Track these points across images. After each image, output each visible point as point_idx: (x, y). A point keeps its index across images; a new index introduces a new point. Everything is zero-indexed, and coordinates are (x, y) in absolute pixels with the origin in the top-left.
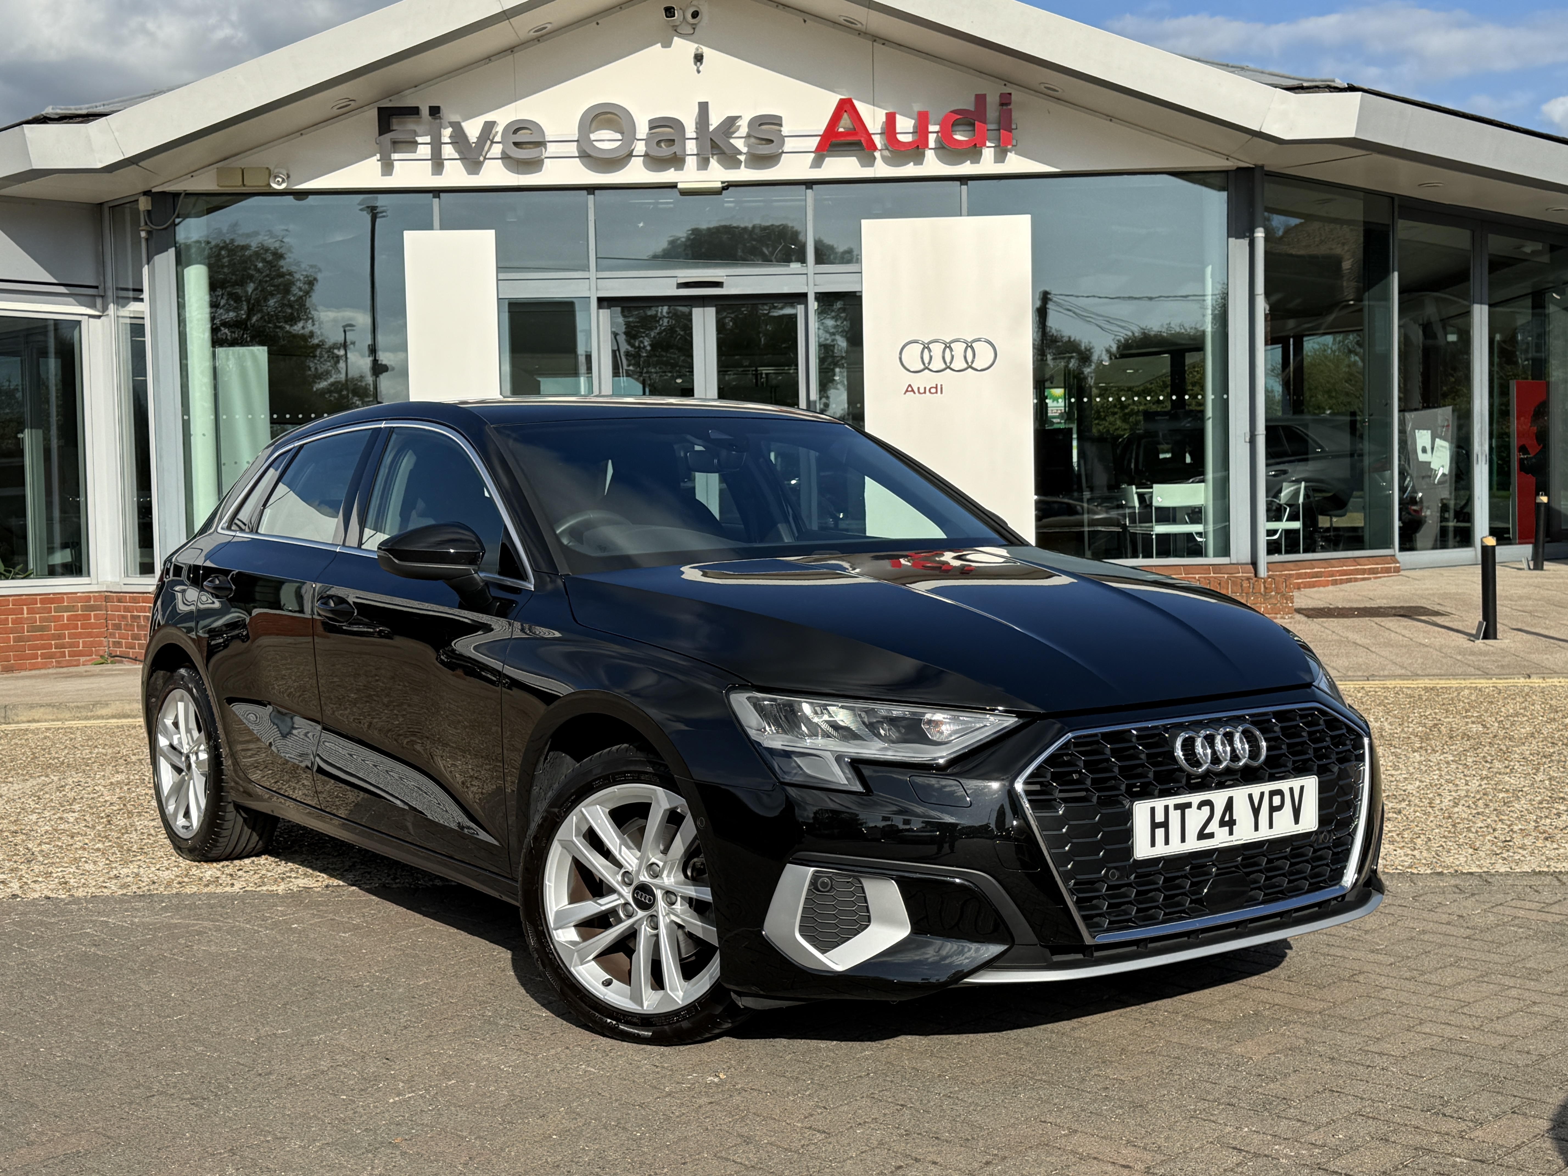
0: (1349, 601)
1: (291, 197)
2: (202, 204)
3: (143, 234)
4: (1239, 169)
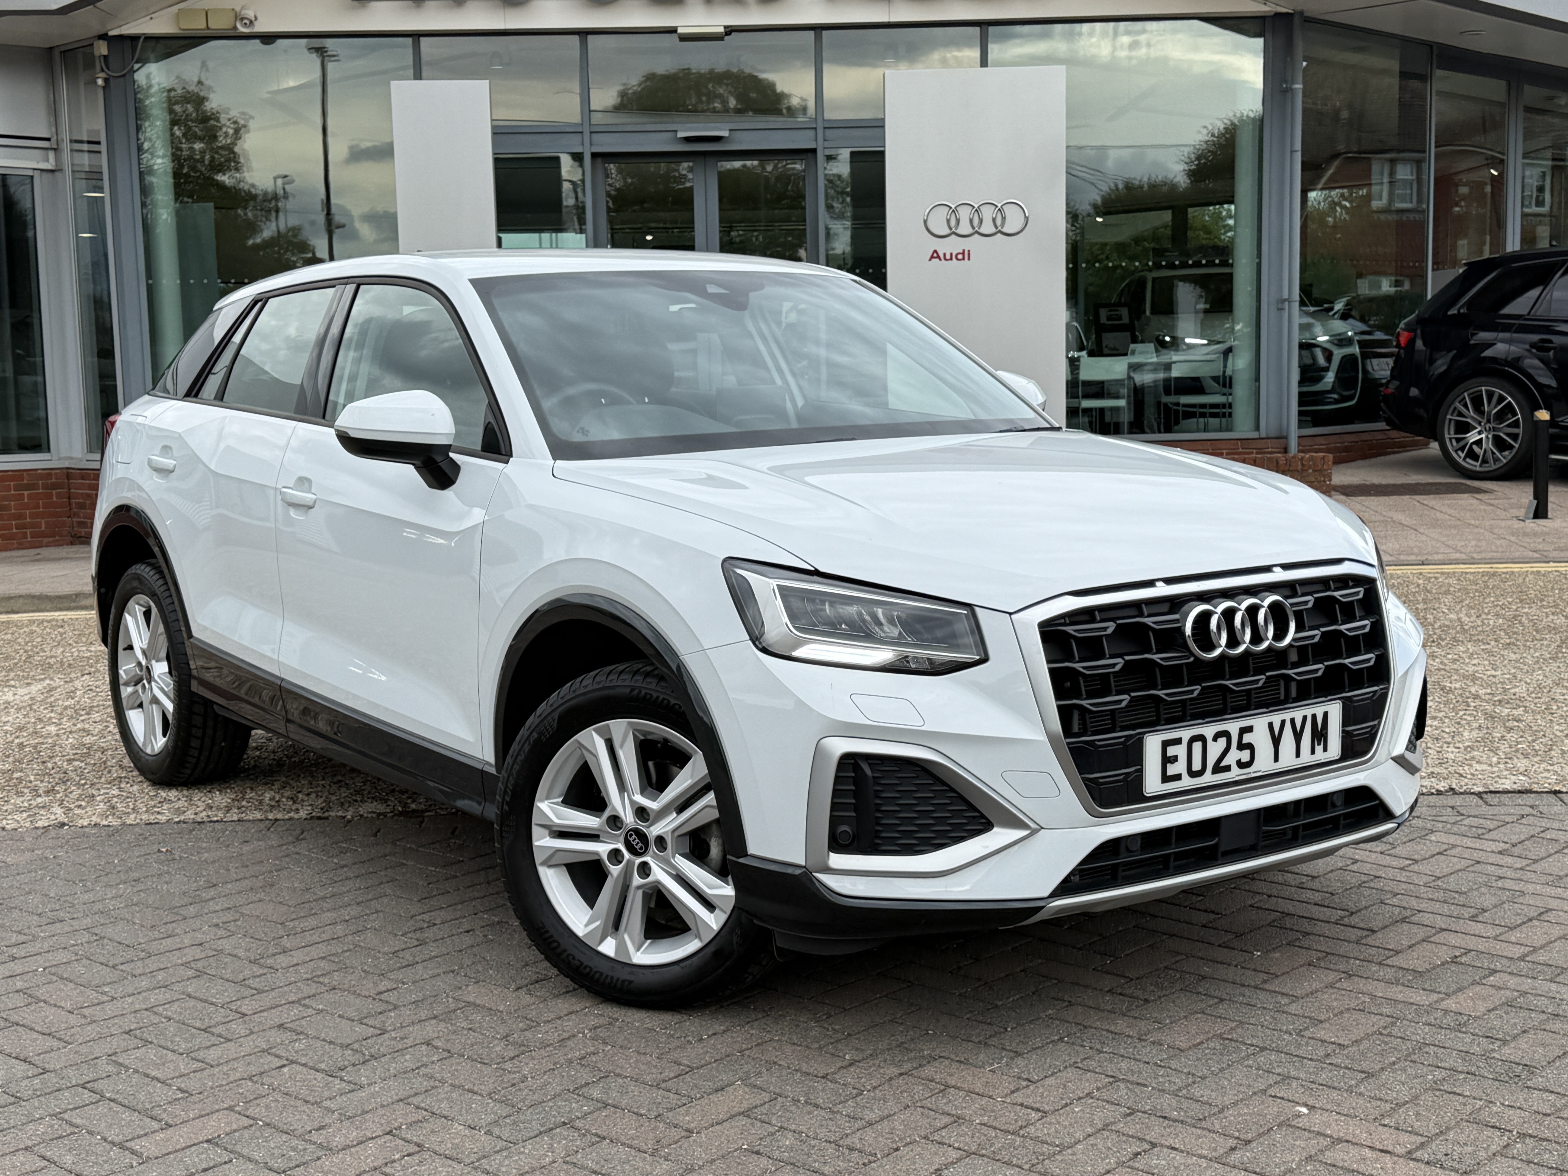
1: (258, 41)
2: (160, 48)
3: (100, 82)
4: (1277, 14)
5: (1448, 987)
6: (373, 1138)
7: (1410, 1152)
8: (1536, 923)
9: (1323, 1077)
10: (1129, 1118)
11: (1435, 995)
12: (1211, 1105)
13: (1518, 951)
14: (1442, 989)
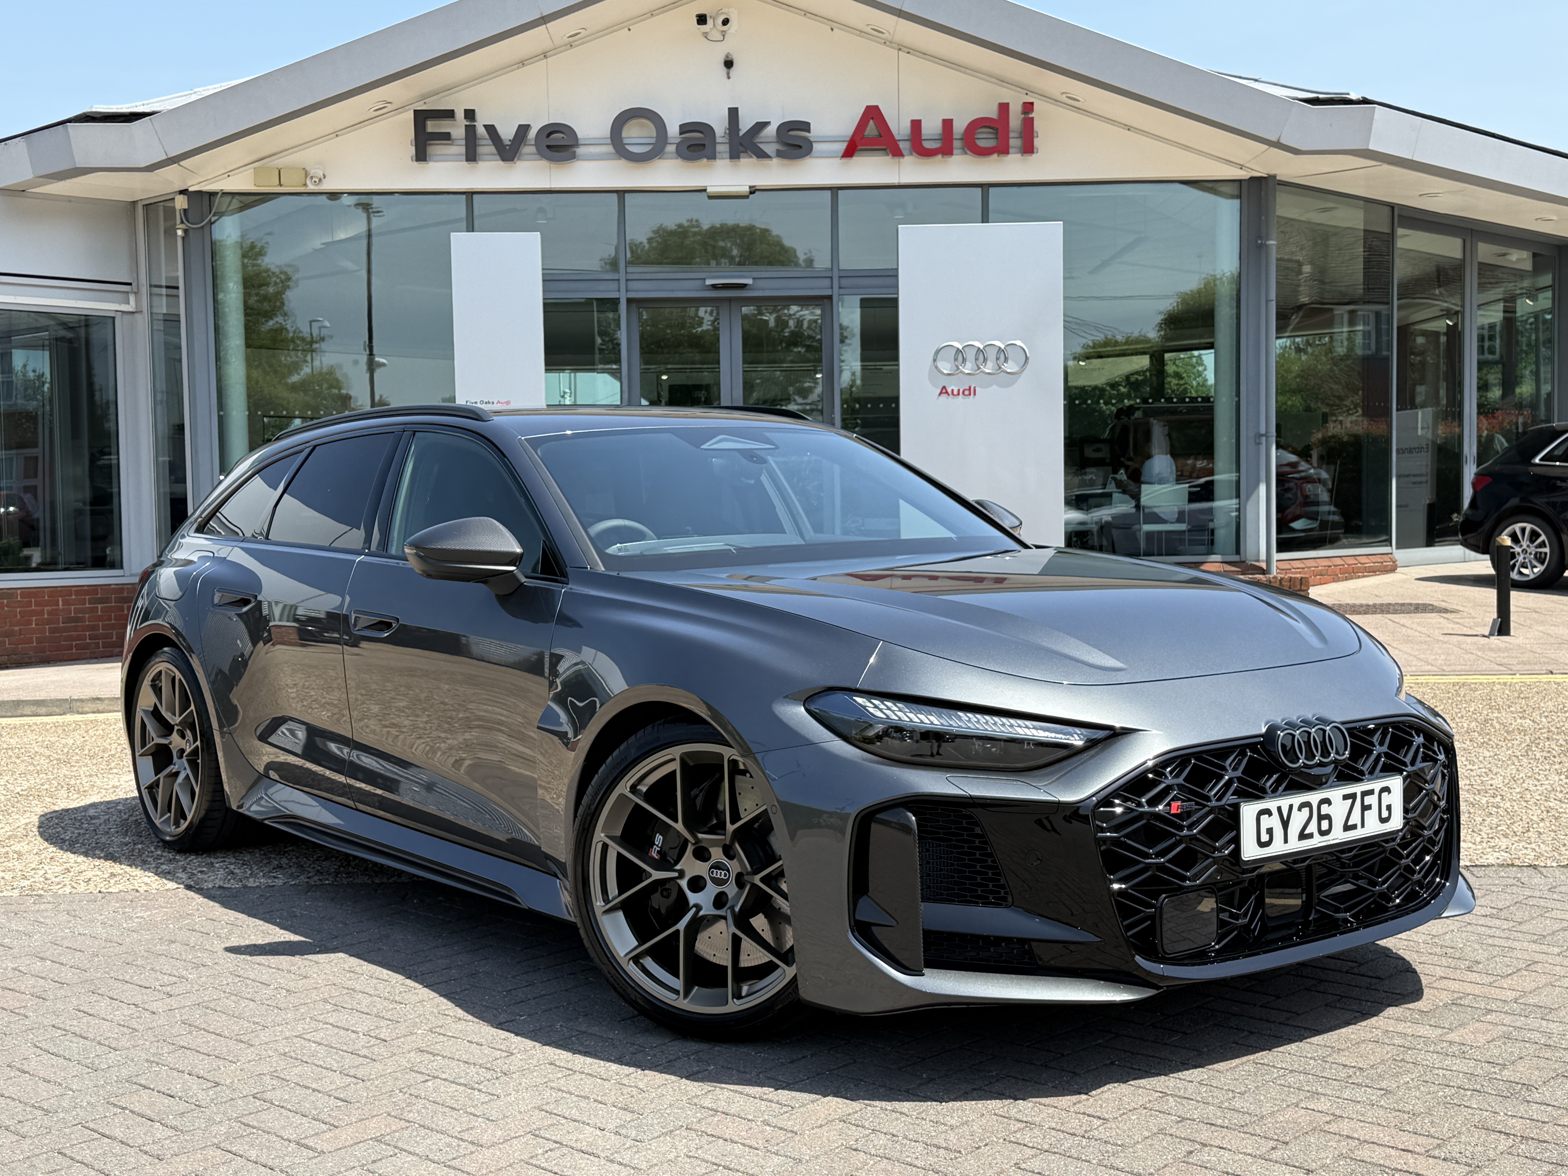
0: (1357, 598)
1: (324, 197)
2: (235, 204)
3: (180, 233)
4: (1252, 179)
5: (1451, 1024)
6: (516, 1137)
7: (1427, 1151)
8: (1526, 973)
9: (1346, 1094)
10: (1180, 1125)
11: (1440, 1030)
12: (1250, 1114)
13: (1511, 995)
14: (1447, 1026)
